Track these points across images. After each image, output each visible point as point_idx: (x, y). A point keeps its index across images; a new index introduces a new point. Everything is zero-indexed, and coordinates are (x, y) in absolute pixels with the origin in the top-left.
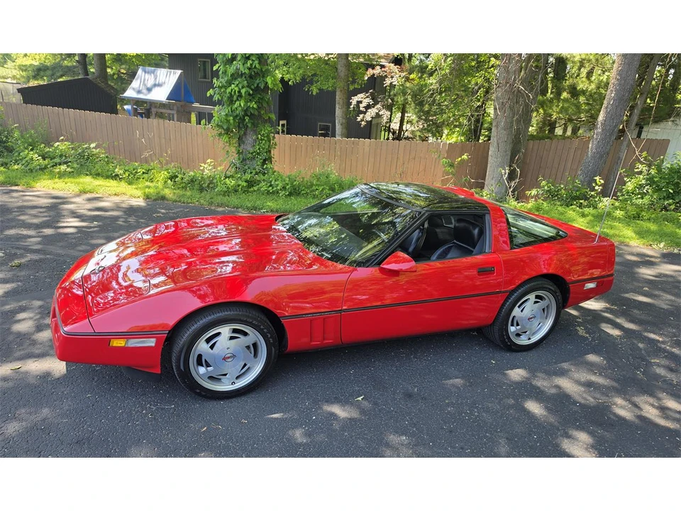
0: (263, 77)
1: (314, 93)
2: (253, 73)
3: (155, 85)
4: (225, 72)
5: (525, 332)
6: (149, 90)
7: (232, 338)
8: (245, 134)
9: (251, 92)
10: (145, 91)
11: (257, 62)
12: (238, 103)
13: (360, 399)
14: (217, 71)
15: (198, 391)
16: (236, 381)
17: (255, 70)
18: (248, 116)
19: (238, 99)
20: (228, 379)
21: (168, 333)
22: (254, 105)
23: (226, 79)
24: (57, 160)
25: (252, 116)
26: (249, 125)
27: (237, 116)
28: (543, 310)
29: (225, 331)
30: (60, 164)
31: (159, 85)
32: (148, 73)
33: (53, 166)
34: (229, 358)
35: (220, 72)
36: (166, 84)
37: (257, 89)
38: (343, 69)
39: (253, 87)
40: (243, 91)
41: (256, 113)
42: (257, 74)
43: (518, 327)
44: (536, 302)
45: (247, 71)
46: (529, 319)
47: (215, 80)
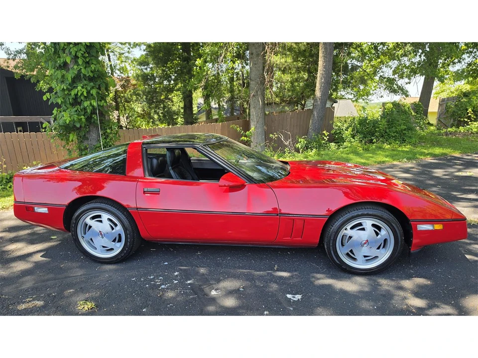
2: (96, 76)
17: (97, 73)
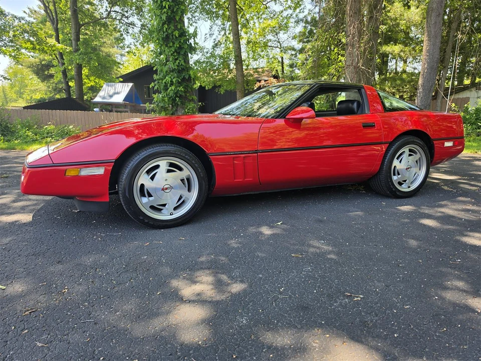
0: (187, 72)
1: (222, 93)
2: (180, 69)
3: (115, 93)
4: (162, 71)
5: (405, 181)
6: (111, 96)
7: (169, 171)
8: (176, 110)
9: (180, 80)
10: (108, 98)
11: (183, 61)
12: (170, 88)
13: (279, 223)
14: (156, 70)
15: (141, 218)
16: (174, 212)
17: (182, 67)
18: (178, 97)
19: (170, 86)
20: (167, 209)
21: (115, 162)
22: (181, 89)
23: (162, 74)
24: (45, 135)
25: (180, 97)
26: (179, 103)
27: (170, 98)
28: (417, 161)
29: (163, 164)
30: (47, 137)
31: (118, 93)
32: (110, 86)
33: (42, 139)
34: (167, 189)
35: (159, 71)
36: (123, 92)
37: (184, 80)
38: (240, 78)
39: (180, 78)
40: (174, 80)
41: (183, 94)
42: (183, 69)
43: (399, 176)
44: (410, 155)
45: (176, 67)
46: (406, 169)
47: (155, 76)
